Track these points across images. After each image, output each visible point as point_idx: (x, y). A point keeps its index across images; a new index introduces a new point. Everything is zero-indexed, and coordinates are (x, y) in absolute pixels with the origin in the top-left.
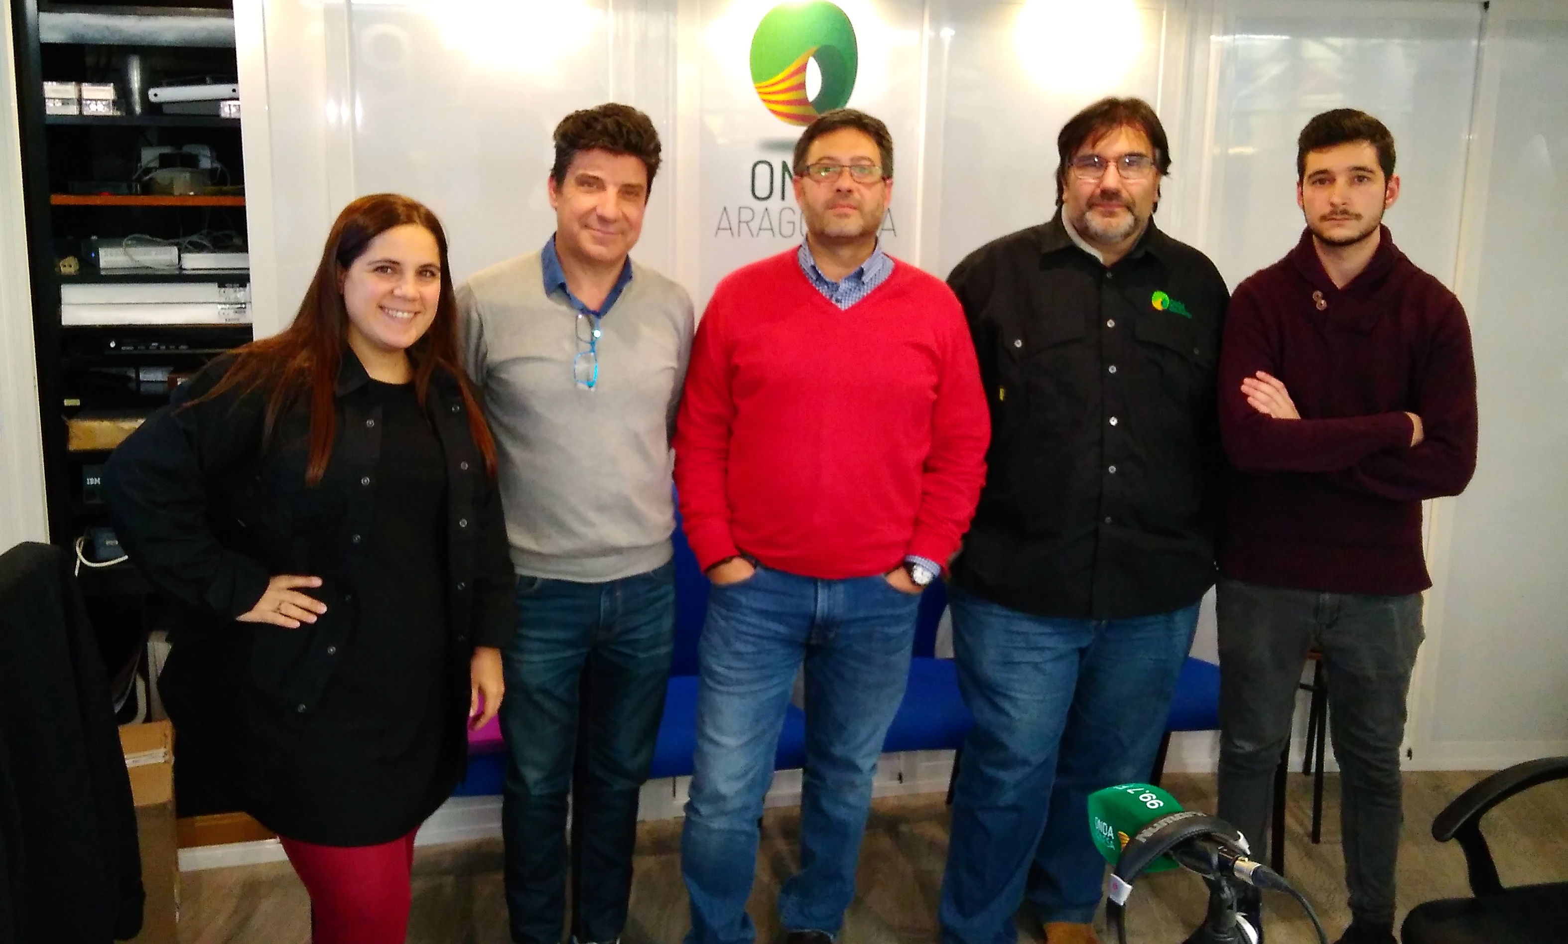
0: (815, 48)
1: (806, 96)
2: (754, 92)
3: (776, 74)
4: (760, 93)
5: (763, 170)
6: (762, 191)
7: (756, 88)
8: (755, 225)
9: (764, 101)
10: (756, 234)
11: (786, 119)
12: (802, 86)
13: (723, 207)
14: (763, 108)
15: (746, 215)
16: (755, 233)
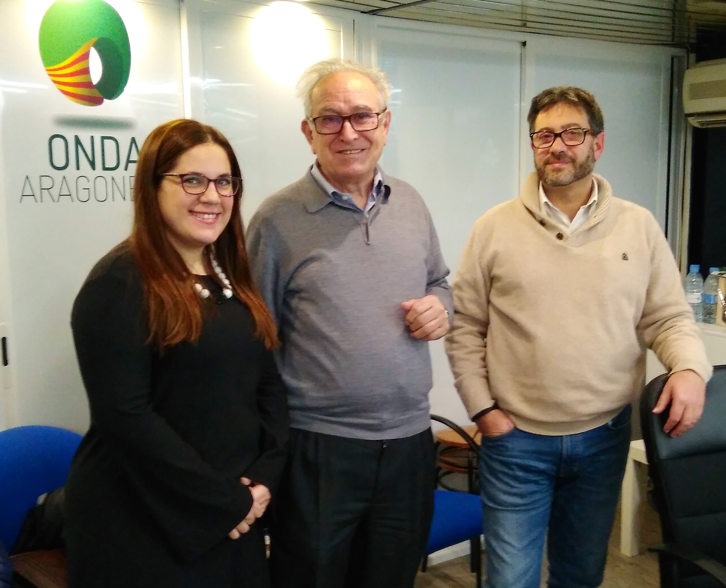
0: (95, 39)
1: (90, 79)
2: (45, 74)
3: (64, 59)
4: (50, 75)
5: (58, 143)
6: (60, 161)
7: (48, 70)
8: (55, 192)
9: (55, 82)
10: (57, 200)
11: (75, 99)
12: (86, 71)
13: (25, 177)
14: (55, 87)
15: (47, 183)
16: (56, 198)
